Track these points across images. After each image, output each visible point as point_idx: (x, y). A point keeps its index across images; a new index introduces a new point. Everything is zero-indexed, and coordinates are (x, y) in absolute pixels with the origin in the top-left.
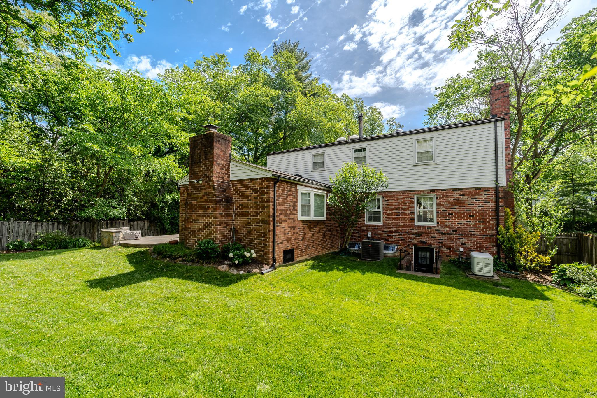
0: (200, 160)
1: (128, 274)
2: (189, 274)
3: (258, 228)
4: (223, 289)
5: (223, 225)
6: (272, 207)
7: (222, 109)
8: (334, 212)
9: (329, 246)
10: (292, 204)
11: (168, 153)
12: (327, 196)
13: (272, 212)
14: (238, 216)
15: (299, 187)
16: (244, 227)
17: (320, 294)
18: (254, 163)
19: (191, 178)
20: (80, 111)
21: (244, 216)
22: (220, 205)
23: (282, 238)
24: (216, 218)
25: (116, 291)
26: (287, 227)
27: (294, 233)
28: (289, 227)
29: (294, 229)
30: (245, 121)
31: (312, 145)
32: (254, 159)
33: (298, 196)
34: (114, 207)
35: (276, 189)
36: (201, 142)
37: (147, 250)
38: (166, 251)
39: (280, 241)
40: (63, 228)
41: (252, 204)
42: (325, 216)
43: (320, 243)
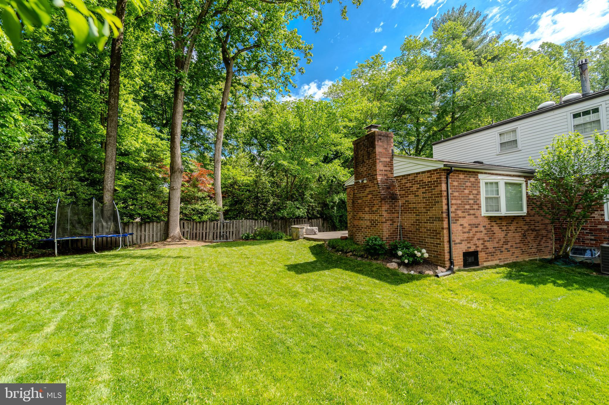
0: (363, 161)
1: (312, 263)
2: (359, 269)
3: (429, 226)
4: (394, 287)
5: (389, 223)
6: (444, 201)
7: (380, 108)
8: (541, 204)
9: (534, 250)
10: (471, 197)
11: (335, 158)
12: (527, 184)
13: (445, 207)
14: (405, 213)
15: (480, 176)
16: (412, 225)
17: (527, 314)
18: (416, 155)
19: (356, 178)
20: (274, 138)
21: (411, 213)
22: (385, 202)
23: (461, 238)
24: (382, 216)
25: (304, 276)
26: (466, 225)
27: (476, 232)
28: (469, 225)
29: (477, 227)
30: (404, 114)
31: (494, 123)
32: (416, 152)
33: (479, 187)
34: (298, 208)
35: (450, 181)
36: (363, 143)
37: (323, 244)
38: (338, 245)
39: (458, 241)
40: (269, 225)
41: (420, 199)
42: (525, 210)
43: (518, 245)
